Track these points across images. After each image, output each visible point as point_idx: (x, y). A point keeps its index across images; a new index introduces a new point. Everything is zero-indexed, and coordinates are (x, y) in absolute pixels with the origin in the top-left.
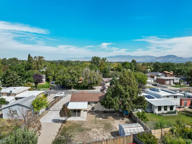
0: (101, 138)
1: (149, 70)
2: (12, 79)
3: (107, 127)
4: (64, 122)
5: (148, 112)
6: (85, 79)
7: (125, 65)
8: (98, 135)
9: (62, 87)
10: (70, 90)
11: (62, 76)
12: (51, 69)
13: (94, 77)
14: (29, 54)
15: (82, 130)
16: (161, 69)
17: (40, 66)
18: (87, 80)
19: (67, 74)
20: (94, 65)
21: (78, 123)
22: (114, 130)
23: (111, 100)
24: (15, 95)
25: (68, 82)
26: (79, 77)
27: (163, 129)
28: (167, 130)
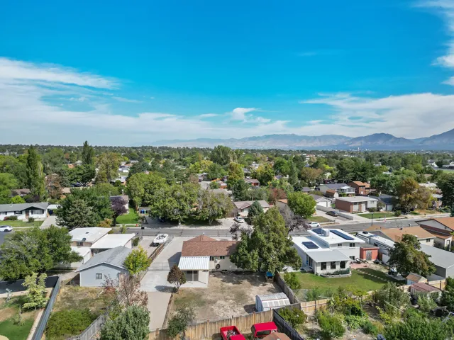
0: (230, 314)
1: (329, 174)
2: (79, 213)
3: (240, 297)
4: (174, 290)
5: (305, 272)
6: (203, 207)
7: (280, 166)
8: (226, 310)
9: (161, 222)
10: (175, 228)
11: (161, 201)
12: (138, 184)
13: (219, 203)
14: (86, 142)
15: (202, 303)
16: (350, 176)
17: (112, 172)
18: (207, 210)
19: (171, 199)
20: (218, 165)
21: (195, 292)
22: (250, 303)
23: (246, 255)
24: (91, 244)
25: (173, 213)
26: (192, 203)
27: (317, 301)
28: (323, 302)
